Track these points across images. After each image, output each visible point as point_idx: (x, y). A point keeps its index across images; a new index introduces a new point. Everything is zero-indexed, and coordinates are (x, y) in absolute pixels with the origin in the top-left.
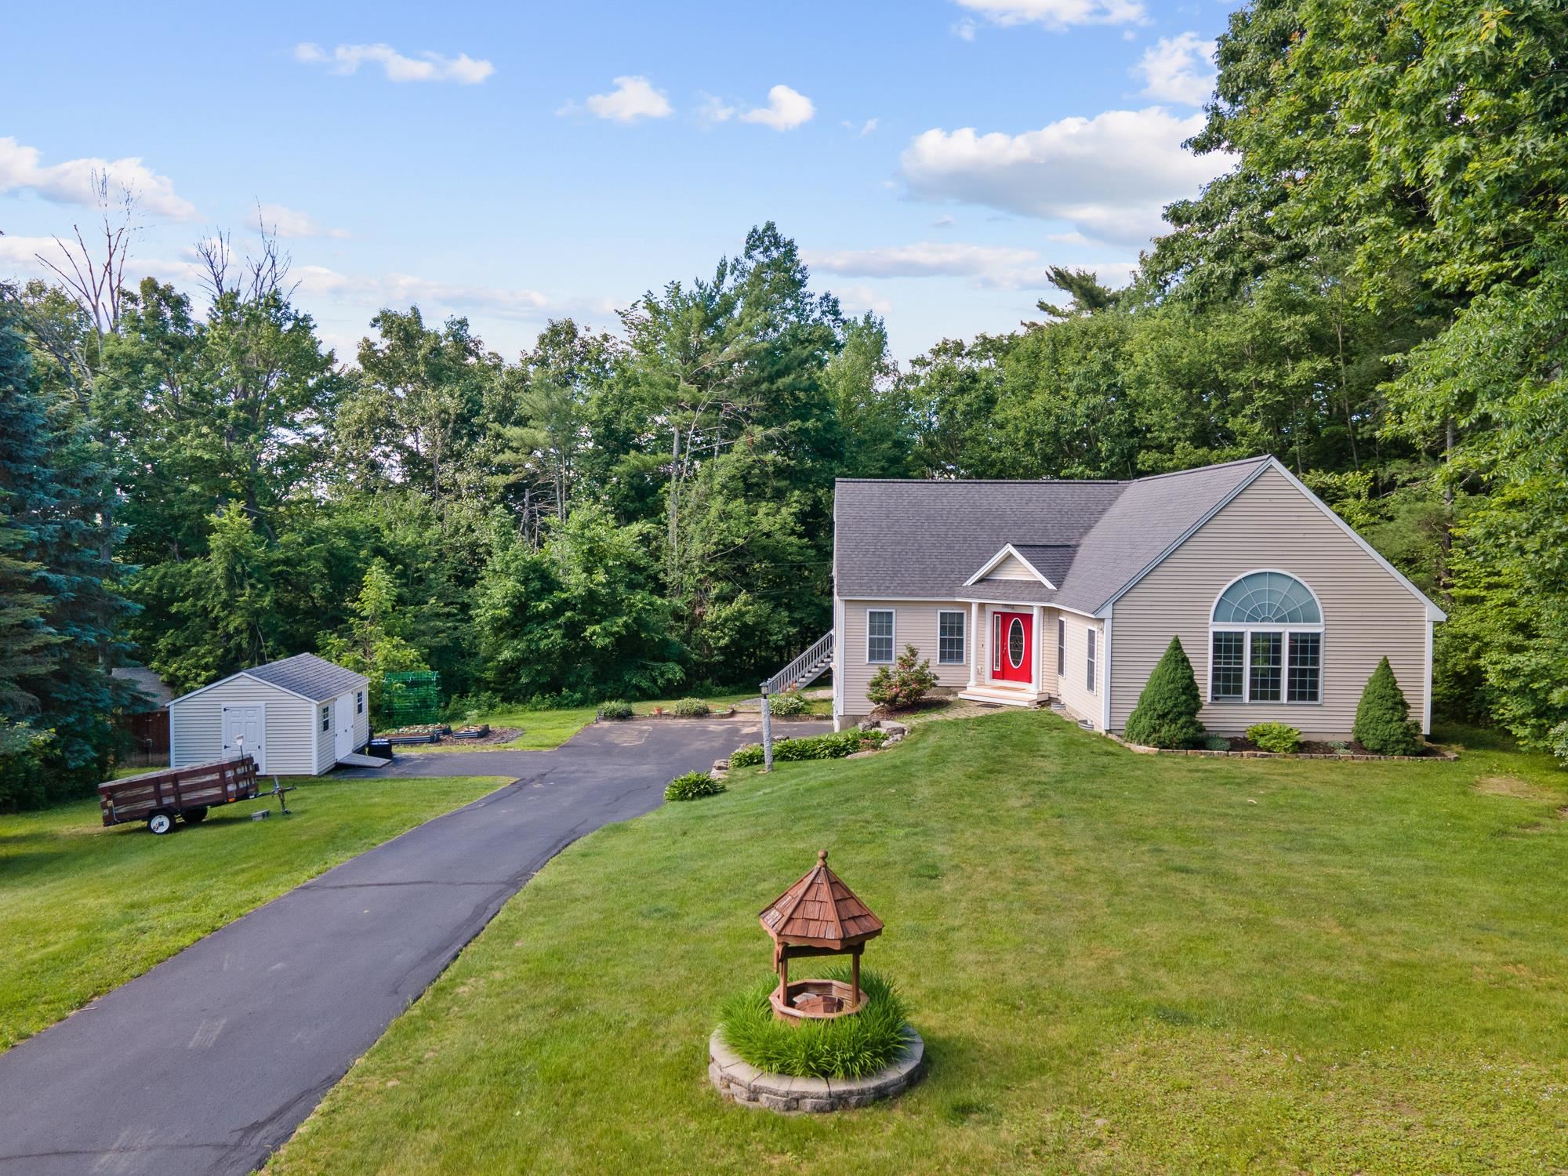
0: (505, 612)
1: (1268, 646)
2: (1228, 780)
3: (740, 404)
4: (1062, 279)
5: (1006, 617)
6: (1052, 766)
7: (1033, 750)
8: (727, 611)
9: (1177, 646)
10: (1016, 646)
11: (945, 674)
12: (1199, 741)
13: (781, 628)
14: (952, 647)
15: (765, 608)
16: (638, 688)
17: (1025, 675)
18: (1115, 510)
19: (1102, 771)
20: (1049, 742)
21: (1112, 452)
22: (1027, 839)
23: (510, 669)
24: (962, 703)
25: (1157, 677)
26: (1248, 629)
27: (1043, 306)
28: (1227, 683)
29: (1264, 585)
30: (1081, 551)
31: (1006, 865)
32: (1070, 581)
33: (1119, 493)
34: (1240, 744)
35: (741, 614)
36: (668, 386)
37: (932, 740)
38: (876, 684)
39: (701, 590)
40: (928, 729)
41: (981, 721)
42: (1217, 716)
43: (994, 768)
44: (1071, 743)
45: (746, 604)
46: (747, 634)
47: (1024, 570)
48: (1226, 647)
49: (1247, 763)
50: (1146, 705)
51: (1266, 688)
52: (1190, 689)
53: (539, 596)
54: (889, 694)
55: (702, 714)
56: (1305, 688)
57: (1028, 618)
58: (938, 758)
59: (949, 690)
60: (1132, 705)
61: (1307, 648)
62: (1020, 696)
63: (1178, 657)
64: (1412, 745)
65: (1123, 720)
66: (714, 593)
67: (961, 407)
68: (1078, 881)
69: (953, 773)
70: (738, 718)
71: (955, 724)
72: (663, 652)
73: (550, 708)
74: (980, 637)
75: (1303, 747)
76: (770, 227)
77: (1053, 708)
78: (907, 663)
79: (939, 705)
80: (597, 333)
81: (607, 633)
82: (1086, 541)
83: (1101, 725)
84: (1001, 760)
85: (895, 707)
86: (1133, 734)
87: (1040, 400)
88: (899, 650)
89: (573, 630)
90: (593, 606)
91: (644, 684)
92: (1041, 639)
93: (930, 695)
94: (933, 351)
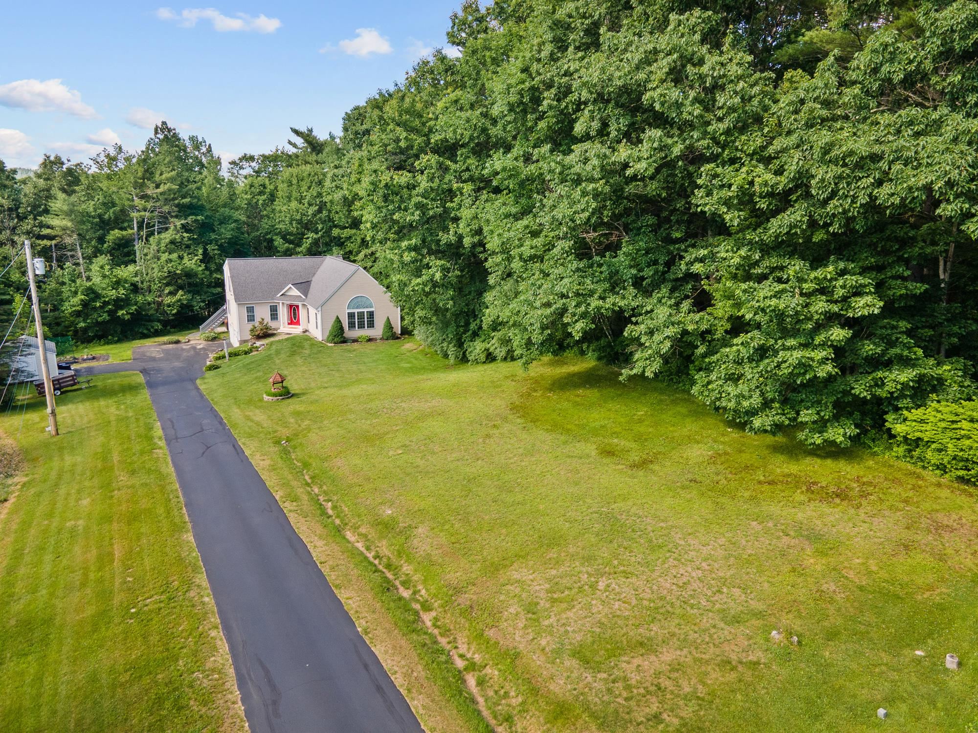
0: (79, 308)
1: (361, 315)
2: (350, 351)
3: (166, 209)
4: (297, 132)
5: (291, 306)
6: (307, 352)
7: (302, 347)
8: (174, 299)
9: (338, 318)
10: (295, 314)
11: (273, 324)
12: (344, 341)
13: (198, 305)
14: (274, 316)
15: (190, 296)
16: (142, 333)
17: (298, 323)
18: (322, 268)
19: (320, 352)
20: (306, 344)
21: (322, 229)
22: (303, 368)
23: (85, 330)
24: (280, 334)
25: (333, 326)
26: (356, 311)
27: (290, 143)
28: (352, 325)
29: (359, 299)
30: (313, 284)
31: (299, 373)
32: (309, 296)
33: (323, 261)
34: (355, 341)
35: (180, 300)
36: (128, 199)
37: (274, 347)
38: (252, 330)
39: (161, 290)
40: (272, 344)
41: (287, 339)
42: (349, 333)
43: (293, 354)
44: (312, 345)
45: (182, 296)
46: (185, 308)
47: (295, 292)
48: (351, 316)
49: (356, 345)
50: (331, 333)
51: (361, 326)
52: (341, 329)
53: (94, 300)
54: (257, 333)
55: (178, 342)
56: (371, 325)
57: (298, 306)
58: (278, 352)
59: (275, 329)
60: (327, 333)
61: (371, 315)
62: (297, 330)
63: (338, 320)
64: (394, 337)
65: (325, 338)
66: (167, 291)
67: (261, 202)
68: (313, 374)
69: (283, 356)
70: (191, 342)
71: (279, 341)
72: (150, 319)
73: (104, 344)
74: (283, 313)
75: (370, 340)
76: (164, 123)
77: (307, 333)
78: (261, 323)
79: (273, 335)
80: (74, 162)
81: (128, 313)
82: (314, 279)
83: (320, 338)
84: (295, 351)
85: (259, 337)
86: (328, 341)
87: (294, 204)
88: (258, 319)
89: (111, 313)
90: (119, 303)
91: (145, 331)
92: (302, 313)
93: (270, 332)
94: (239, 159)
